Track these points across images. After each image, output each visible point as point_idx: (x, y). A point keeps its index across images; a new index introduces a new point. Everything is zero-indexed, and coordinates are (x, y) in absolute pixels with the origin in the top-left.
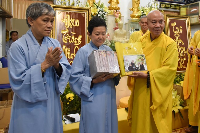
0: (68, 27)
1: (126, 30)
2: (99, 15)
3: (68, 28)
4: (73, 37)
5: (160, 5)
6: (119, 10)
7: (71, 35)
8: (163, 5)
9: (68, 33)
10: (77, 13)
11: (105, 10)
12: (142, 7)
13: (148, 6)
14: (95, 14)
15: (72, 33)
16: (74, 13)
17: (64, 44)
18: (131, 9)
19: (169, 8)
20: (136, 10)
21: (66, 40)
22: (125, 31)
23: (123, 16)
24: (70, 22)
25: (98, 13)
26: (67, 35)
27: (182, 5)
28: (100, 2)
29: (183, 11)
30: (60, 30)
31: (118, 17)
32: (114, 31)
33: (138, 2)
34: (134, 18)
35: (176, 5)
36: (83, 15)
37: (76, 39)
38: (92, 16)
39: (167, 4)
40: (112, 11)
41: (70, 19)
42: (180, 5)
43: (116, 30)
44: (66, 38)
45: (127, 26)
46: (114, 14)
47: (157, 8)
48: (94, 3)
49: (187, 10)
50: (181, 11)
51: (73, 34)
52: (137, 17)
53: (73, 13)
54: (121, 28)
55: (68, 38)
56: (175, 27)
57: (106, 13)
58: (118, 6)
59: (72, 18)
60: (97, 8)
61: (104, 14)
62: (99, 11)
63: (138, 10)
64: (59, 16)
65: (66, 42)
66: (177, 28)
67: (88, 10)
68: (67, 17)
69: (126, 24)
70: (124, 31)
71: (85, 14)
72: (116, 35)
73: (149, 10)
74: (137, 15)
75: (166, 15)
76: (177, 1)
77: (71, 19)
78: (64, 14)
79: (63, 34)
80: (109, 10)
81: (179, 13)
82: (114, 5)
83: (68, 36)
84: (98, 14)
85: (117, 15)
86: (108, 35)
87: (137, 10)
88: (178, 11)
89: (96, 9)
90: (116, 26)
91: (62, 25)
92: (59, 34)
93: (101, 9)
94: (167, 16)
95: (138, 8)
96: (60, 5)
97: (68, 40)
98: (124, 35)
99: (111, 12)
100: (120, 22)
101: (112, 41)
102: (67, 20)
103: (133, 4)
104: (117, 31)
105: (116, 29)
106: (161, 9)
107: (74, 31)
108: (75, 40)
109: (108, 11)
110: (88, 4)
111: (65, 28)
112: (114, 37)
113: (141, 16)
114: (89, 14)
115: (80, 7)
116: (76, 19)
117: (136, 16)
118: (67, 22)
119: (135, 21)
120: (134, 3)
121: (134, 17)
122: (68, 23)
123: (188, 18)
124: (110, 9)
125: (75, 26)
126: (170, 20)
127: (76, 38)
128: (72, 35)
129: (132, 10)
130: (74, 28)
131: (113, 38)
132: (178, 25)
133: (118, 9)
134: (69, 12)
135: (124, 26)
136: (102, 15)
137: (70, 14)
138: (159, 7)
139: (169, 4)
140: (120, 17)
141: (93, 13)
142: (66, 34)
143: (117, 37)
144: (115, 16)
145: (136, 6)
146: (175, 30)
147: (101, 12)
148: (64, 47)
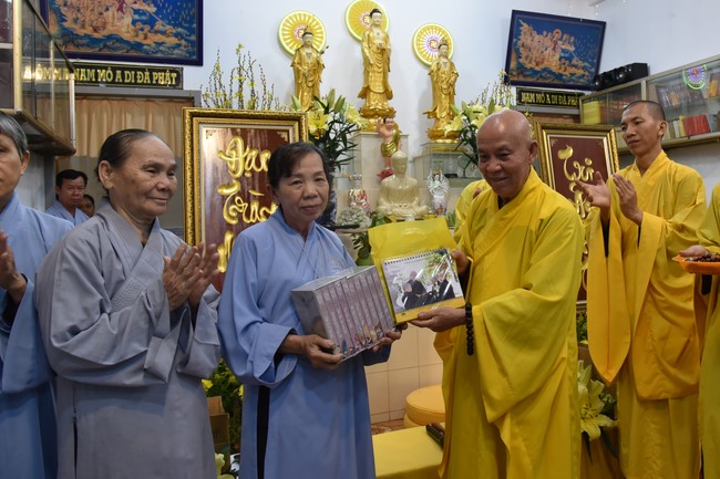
0: (239, 174)
1: (415, 178)
2: (332, 136)
3: (237, 179)
4: (255, 206)
5: (519, 98)
6: (393, 117)
7: (247, 199)
8: (525, 97)
9: (239, 194)
10: (263, 130)
11: (350, 117)
12: (463, 104)
13: (480, 101)
14: (318, 131)
15: (252, 192)
16: (256, 129)
17: (230, 227)
18: (428, 113)
19: (545, 104)
20: (444, 114)
21: (234, 214)
22: (415, 181)
23: (406, 136)
24: (246, 158)
25: (330, 128)
26: (237, 198)
27: (587, 93)
28: (332, 92)
29: (592, 112)
30: (215, 184)
31: (391, 139)
32: (380, 182)
33: (451, 89)
34: (440, 141)
35: (567, 95)
36: (284, 135)
37: (265, 212)
38: (311, 137)
39: (540, 92)
40: (372, 121)
41: (245, 150)
42: (580, 95)
43: (386, 180)
44: (234, 210)
45: (420, 165)
46: (378, 130)
47: (511, 107)
48: (316, 98)
49: (602, 108)
50: (585, 111)
51: (255, 197)
52: (448, 137)
53: (252, 131)
54: (401, 173)
55: (240, 208)
56: (570, 160)
57: (355, 128)
58: (391, 104)
59: (251, 148)
60: (327, 112)
61: (347, 129)
62: (332, 123)
63: (452, 116)
64: (211, 142)
65: (234, 222)
66: (575, 164)
67: (297, 119)
68: (236, 143)
69: (415, 160)
70: (410, 181)
71: (288, 131)
72: (388, 193)
73: (487, 112)
74: (448, 129)
75: (539, 126)
76: (571, 83)
77: (248, 149)
78: (225, 135)
79: (224, 198)
80: (363, 116)
81: (577, 118)
82: (375, 102)
83: (239, 202)
84: (328, 132)
85: (387, 133)
86: (363, 196)
87: (449, 114)
88: (575, 112)
89: (322, 116)
90: (386, 166)
91: (220, 169)
92: (213, 196)
93: (338, 115)
94: (543, 128)
95: (450, 108)
96: (213, 109)
97: (240, 215)
98: (410, 194)
99: (370, 125)
100: (399, 154)
101: (374, 213)
102: (234, 152)
103: (436, 98)
104: (388, 181)
105: (385, 174)
106: (522, 108)
107: (257, 185)
108: (261, 213)
109: (358, 120)
110: (298, 102)
111: (231, 178)
112: (382, 200)
113: (461, 132)
114: (300, 131)
115: (273, 110)
116: (263, 149)
117: (446, 133)
118: (234, 159)
119: (443, 148)
120: (438, 93)
121: (441, 136)
122: (237, 162)
123: (609, 131)
124: (366, 114)
125: (260, 170)
126: (553, 142)
127: (263, 209)
128: (251, 198)
129: (432, 114)
130: (257, 177)
131: (378, 205)
132: (578, 157)
133: (391, 113)
134: (242, 129)
135: (409, 165)
136: (343, 134)
137: (244, 134)
138: (514, 103)
139: (545, 93)
140: (397, 139)
141: (313, 129)
142: (234, 197)
143: (389, 201)
144: (380, 135)
145: (446, 102)
146: (572, 170)
147: (337, 126)
148: (228, 237)
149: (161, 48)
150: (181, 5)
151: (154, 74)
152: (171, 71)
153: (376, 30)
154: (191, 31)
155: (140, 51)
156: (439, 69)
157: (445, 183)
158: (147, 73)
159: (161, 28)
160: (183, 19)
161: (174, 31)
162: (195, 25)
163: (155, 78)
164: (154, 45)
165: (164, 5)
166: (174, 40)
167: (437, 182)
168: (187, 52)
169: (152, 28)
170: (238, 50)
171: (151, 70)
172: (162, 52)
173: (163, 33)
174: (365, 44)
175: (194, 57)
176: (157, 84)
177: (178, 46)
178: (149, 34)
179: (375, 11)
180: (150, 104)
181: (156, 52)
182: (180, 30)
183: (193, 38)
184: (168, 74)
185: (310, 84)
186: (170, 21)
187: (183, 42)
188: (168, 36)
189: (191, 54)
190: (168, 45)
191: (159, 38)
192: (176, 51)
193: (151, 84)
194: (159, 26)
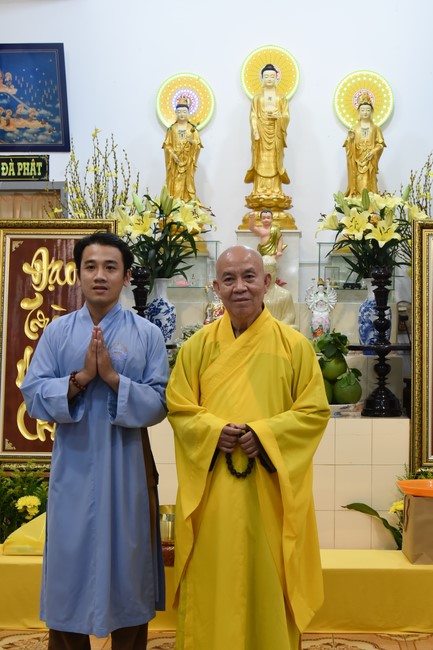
0: (42, 288)
3: (40, 292)
7: (50, 314)
9: (41, 308)
10: (71, 240)
15: (55, 307)
16: (63, 240)
17: (29, 342)
21: (34, 329)
24: (50, 271)
33: (371, 166)
41: (50, 262)
44: (36, 325)
46: (251, 228)
51: (56, 311)
53: (59, 242)
55: (42, 323)
59: (56, 260)
65: (34, 337)
68: (41, 255)
77: (53, 261)
79: (25, 312)
80: (249, 207)
83: (41, 317)
85: (263, 230)
97: (40, 330)
102: (38, 265)
107: (60, 302)
111: (34, 290)
116: (68, 261)
118: (38, 272)
120: (352, 172)
122: (41, 275)
125: (64, 283)
128: (53, 313)
130: (60, 291)
133: (283, 205)
134: (48, 240)
137: (50, 245)
140: (276, 239)
142: (36, 311)
145: (362, 184)
148: (28, 352)
149: (25, 134)
150: (43, 83)
151: (19, 164)
152: (37, 161)
153: (269, 93)
154: (55, 112)
155: (3, 139)
156: (352, 140)
157: (332, 296)
158: (11, 164)
159: (24, 112)
160: (45, 99)
161: (37, 114)
162: (58, 105)
163: (20, 170)
164: (17, 132)
165: (24, 84)
166: (36, 125)
167: (321, 295)
168: (52, 137)
169: (14, 112)
170: (95, 136)
171: (16, 160)
172: (25, 138)
173: (26, 117)
174: (254, 114)
175: (61, 142)
176: (22, 176)
177: (42, 130)
178: (11, 120)
179: (269, 67)
180: (19, 198)
181: (20, 140)
182: (43, 112)
183: (58, 120)
184: (33, 164)
185: (183, 169)
186: (32, 103)
187: (47, 126)
188: (31, 120)
189: (57, 139)
190: (31, 130)
191: (22, 123)
192: (41, 137)
193: (16, 176)
194: (21, 109)
